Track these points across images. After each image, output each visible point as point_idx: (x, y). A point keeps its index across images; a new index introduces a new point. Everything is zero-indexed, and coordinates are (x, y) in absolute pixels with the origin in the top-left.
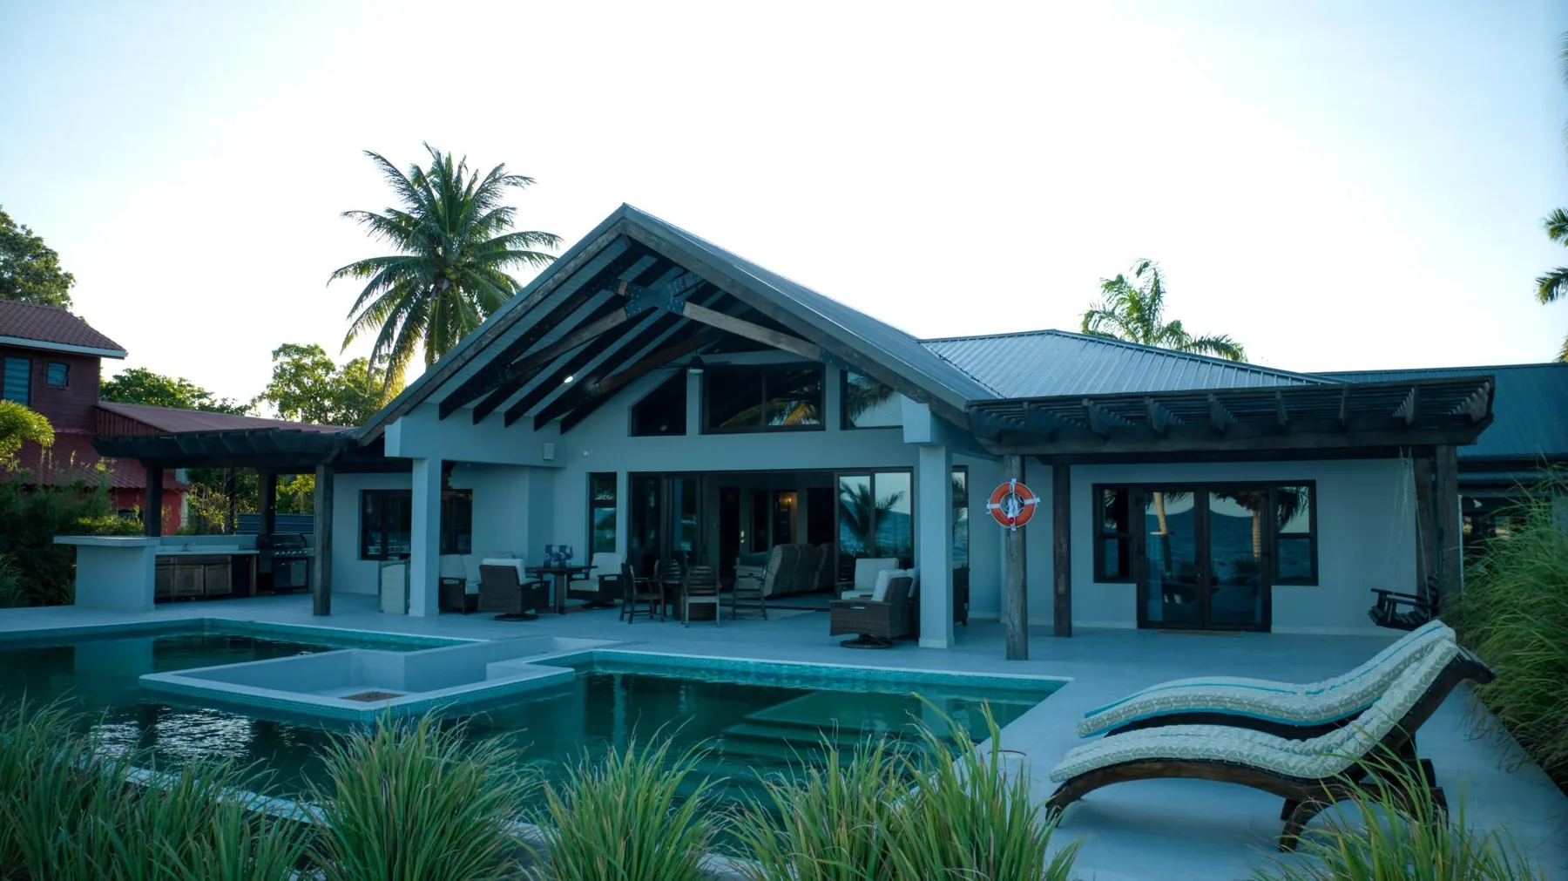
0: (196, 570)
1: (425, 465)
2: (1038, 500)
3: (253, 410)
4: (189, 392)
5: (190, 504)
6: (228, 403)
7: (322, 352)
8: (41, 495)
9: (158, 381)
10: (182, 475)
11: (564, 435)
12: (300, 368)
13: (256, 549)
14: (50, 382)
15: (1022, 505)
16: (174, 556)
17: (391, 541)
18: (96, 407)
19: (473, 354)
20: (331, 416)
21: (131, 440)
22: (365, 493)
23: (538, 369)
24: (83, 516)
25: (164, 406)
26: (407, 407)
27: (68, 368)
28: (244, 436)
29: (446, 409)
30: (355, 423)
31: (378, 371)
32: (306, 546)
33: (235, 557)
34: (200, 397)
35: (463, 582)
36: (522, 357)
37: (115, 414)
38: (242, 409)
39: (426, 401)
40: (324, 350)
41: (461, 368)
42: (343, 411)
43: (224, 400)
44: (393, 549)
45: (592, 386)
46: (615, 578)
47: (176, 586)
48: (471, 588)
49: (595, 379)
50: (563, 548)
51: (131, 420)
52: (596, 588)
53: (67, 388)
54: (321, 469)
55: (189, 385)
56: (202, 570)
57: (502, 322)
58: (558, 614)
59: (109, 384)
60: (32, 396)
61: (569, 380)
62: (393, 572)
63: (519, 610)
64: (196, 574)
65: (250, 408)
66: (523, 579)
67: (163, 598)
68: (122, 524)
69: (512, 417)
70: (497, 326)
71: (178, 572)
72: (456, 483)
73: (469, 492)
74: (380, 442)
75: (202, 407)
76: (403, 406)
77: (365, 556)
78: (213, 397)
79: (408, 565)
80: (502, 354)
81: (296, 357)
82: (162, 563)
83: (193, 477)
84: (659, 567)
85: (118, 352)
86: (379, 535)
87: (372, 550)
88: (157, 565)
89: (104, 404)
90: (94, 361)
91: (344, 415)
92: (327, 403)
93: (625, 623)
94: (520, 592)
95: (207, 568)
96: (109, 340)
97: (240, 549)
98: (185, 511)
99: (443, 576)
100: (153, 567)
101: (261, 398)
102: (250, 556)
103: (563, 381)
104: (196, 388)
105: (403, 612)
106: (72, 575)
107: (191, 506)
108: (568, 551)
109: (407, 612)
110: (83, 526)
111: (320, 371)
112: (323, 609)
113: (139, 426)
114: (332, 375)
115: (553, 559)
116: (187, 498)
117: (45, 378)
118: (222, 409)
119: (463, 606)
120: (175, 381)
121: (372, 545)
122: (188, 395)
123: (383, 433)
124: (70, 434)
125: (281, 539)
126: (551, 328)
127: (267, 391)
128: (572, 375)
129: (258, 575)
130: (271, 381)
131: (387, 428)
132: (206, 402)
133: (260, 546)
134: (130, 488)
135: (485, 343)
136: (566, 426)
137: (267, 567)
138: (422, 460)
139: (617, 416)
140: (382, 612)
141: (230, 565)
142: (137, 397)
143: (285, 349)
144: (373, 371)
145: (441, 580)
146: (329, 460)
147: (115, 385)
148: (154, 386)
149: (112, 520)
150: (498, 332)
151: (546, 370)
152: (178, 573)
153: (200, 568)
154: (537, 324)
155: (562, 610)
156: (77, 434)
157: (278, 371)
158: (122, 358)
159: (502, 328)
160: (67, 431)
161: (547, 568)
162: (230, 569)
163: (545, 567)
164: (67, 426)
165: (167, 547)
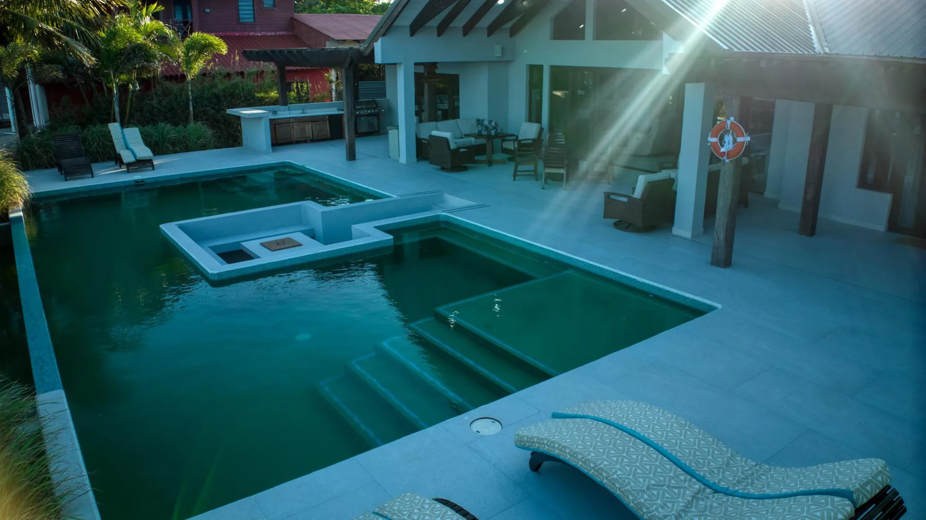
0: (307, 125)
1: (402, 67)
2: (748, 139)
14: (265, 6)
15: (735, 141)
16: (293, 118)
18: (293, 18)
24: (257, 91)
26: (383, 31)
29: (415, 28)
32: (377, 107)
33: (330, 116)
37: (300, 22)
39: (395, 24)
51: (307, 25)
53: (275, 8)
60: (256, 15)
61: (501, 2)
63: (449, 166)
64: (307, 128)
66: (453, 145)
67: (278, 143)
69: (468, 29)
71: (295, 127)
74: (372, 54)
76: (381, 30)
82: (285, 122)
89: (297, 15)
94: (450, 155)
95: (313, 123)
97: (336, 111)
100: (269, 127)
102: (343, 115)
103: (496, 4)
112: (351, 156)
115: (484, 129)
116: (333, 73)
117: (262, 4)
123: (374, 48)
124: (280, 35)
125: (362, 103)
131: (375, 45)
133: (349, 108)
136: (514, 32)
138: (400, 64)
139: (545, 25)
140: (390, 157)
141: (328, 121)
149: (273, 93)
153: (309, 124)
155: (490, 163)
156: (283, 35)
160: (278, 33)
161: (480, 135)
162: (328, 124)
163: (478, 135)
164: (279, 31)
165: (292, 112)
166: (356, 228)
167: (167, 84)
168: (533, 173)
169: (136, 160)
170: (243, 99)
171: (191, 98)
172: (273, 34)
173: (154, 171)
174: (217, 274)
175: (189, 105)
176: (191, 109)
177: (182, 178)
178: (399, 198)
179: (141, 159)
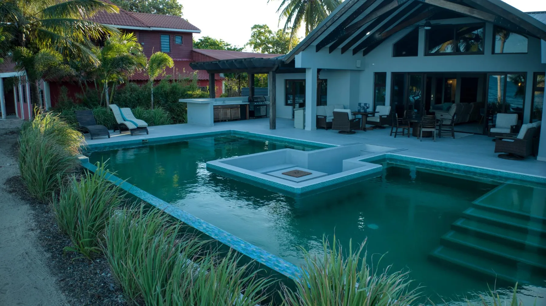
0: (228, 110)
1: (311, 70)
3: (244, 49)
4: (224, 44)
5: (225, 85)
6: (236, 47)
7: (268, 27)
8: (174, 84)
9: (213, 40)
10: (222, 75)
11: (365, 56)
12: (260, 33)
13: (248, 102)
14: (176, 43)
16: (220, 105)
17: (296, 98)
18: (192, 52)
19: (331, 24)
20: (271, 50)
21: (202, 63)
22: (286, 81)
23: (356, 30)
24: (189, 91)
25: (215, 49)
26: (304, 47)
27: (182, 37)
28: (242, 61)
29: (319, 47)
30: (280, 53)
31: (287, 33)
32: (266, 101)
33: (241, 105)
34: (227, 45)
35: (325, 117)
36: (350, 24)
37: (199, 53)
38: (241, 49)
39: (311, 44)
40: (268, 26)
41: (325, 30)
42: (275, 48)
43: (235, 46)
44: (296, 101)
45: (377, 36)
46: (386, 117)
47: (221, 116)
48: (329, 120)
49: (379, 33)
50: (365, 104)
51: (204, 55)
52: (378, 120)
53: (182, 44)
54: (271, 73)
55: (223, 41)
56: (230, 110)
57: (343, 9)
58: (363, 131)
59: (197, 42)
60: (171, 48)
61: (368, 33)
62: (299, 113)
63: (349, 130)
64: (228, 112)
65: (244, 48)
66: (351, 117)
67: (217, 121)
68: (202, 93)
69: (344, 50)
70: (341, 11)
72: (322, 77)
73: (326, 81)
74: (293, 62)
75: (228, 49)
76: (302, 47)
77: (287, 104)
78: (231, 45)
79: (304, 110)
80: (342, 23)
81: (259, 29)
82: (216, 108)
83: (225, 75)
84: (406, 113)
85: (198, 31)
86: (292, 96)
87: (289, 102)
88: (214, 109)
89: (195, 49)
90: (190, 34)
91: (276, 50)
92: (270, 45)
93: (393, 137)
94: (349, 123)
96: (195, 27)
97: (243, 102)
98: (223, 87)
99: (318, 115)
100: (213, 110)
101: (247, 44)
102: (246, 105)
103: (365, 34)
104: (225, 43)
105: (303, 128)
106: (186, 112)
107: (226, 86)
108: (368, 105)
109: (304, 128)
110: (189, 94)
111: (267, 34)
112: (273, 126)
113: (207, 57)
114: (272, 35)
115: (362, 109)
116: (224, 82)
118: (235, 49)
119: (325, 127)
120: (219, 40)
121: (289, 100)
122: (223, 45)
123: (295, 58)
124: (185, 61)
125: (257, 98)
126: (363, 11)
127: (249, 42)
128: (369, 31)
129: (250, 111)
130: (250, 38)
131: (296, 56)
132: (229, 47)
133: (250, 101)
134: (205, 80)
135: (335, 19)
136: (365, 53)
137: (252, 109)
138: (309, 68)
139: (388, 48)
140: (295, 128)
141: (239, 108)
142: (207, 46)
143: (255, 27)
144: (285, 33)
145: (317, 116)
146: (274, 70)
147: (199, 43)
148: (212, 42)
149: (198, 92)
150: (341, 14)
151: (360, 29)
152: (222, 111)
154: (357, 10)
155: (365, 129)
156: (187, 61)
157: (253, 35)
158: (200, 33)
159: (343, 12)
160: (183, 60)
161: (359, 112)
162: (239, 110)
163: (358, 112)
164: (183, 58)
165: (217, 102)
166: (346, 162)
167: (134, 85)
168: (402, 133)
169: (137, 127)
170: (180, 95)
171: (152, 92)
172: (181, 60)
173: (148, 135)
174: (301, 188)
175: (151, 97)
176: (152, 99)
177: (171, 138)
178: (343, 146)
179: (140, 127)
